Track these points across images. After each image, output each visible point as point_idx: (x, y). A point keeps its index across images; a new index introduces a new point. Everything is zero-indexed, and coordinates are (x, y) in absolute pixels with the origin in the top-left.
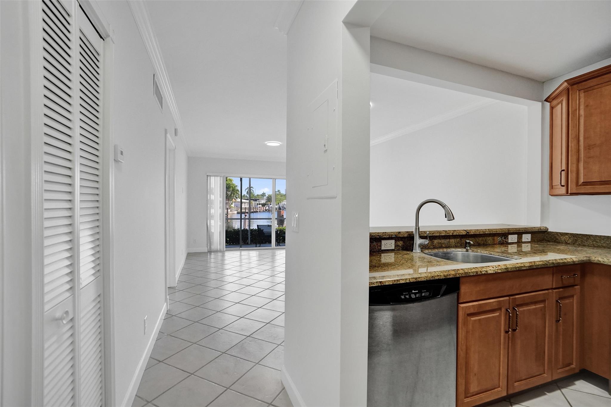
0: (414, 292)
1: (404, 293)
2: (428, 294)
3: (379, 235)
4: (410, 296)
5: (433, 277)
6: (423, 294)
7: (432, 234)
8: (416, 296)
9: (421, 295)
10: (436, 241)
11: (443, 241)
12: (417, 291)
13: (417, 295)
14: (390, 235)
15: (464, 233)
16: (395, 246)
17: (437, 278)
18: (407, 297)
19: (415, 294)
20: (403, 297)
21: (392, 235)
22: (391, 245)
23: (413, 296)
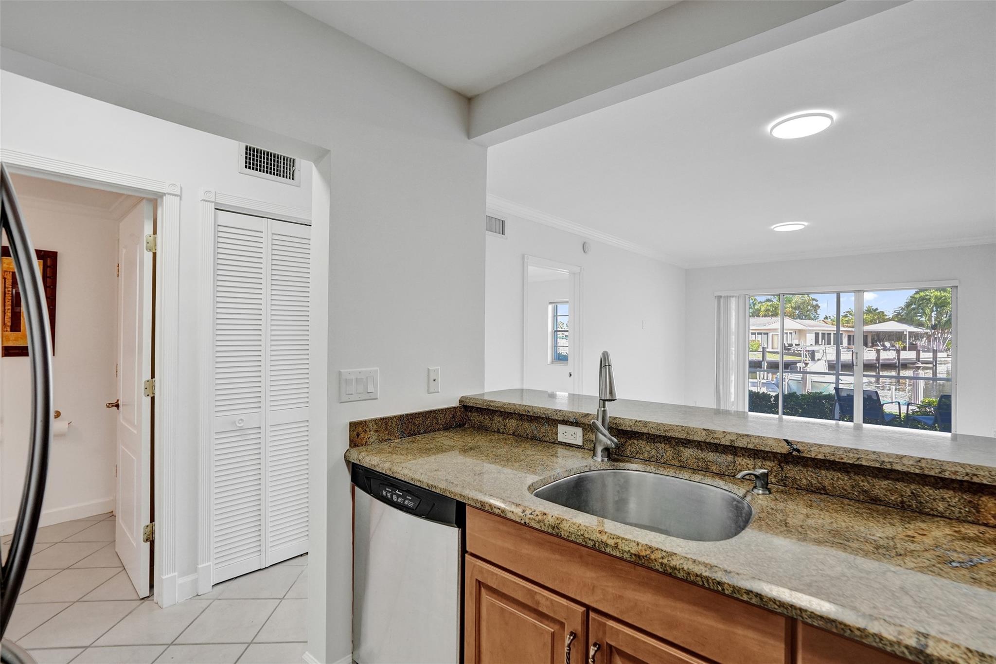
0: (398, 493)
1: (387, 489)
2: (411, 504)
3: (546, 412)
4: (392, 496)
5: (412, 479)
6: (406, 502)
7: (664, 431)
8: (397, 499)
9: (404, 501)
10: (688, 453)
11: (711, 456)
12: (401, 494)
13: (400, 500)
14: (566, 417)
15: (784, 449)
16: (584, 441)
17: (418, 484)
18: (389, 495)
19: (398, 496)
20: (384, 493)
21: (569, 417)
22: (574, 436)
23: (395, 498)
